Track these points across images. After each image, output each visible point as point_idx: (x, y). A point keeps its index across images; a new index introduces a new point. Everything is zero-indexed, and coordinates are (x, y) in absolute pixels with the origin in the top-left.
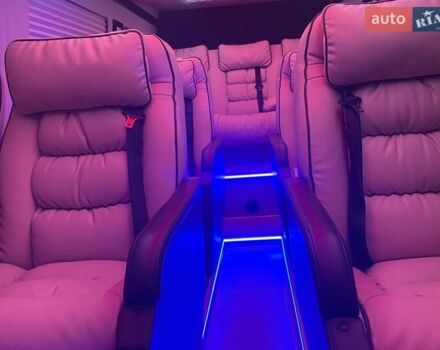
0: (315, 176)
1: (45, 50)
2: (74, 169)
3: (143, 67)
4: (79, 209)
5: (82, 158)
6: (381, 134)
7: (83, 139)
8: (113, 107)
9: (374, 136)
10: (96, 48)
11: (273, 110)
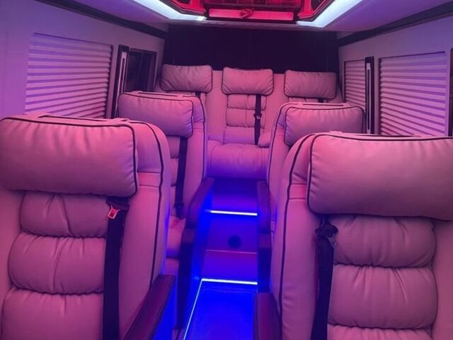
0: (284, 301)
1: (36, 132)
2: (52, 253)
3: (132, 163)
4: (53, 294)
5: (62, 241)
6: (352, 264)
7: (65, 222)
8: (98, 196)
9: (346, 265)
10: (87, 140)
11: (267, 146)
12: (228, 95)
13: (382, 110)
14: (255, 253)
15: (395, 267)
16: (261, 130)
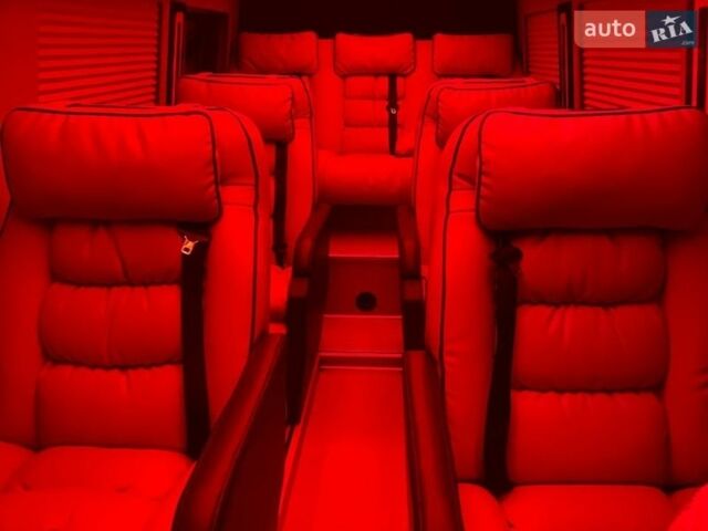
0: (447, 359)
3: (212, 169)
4: (108, 369)
5: (116, 291)
6: (544, 303)
9: (534, 304)
11: (409, 154)
12: (344, 77)
13: (587, 94)
14: (400, 317)
15: (606, 304)
16: (399, 131)
